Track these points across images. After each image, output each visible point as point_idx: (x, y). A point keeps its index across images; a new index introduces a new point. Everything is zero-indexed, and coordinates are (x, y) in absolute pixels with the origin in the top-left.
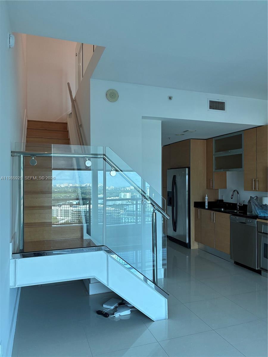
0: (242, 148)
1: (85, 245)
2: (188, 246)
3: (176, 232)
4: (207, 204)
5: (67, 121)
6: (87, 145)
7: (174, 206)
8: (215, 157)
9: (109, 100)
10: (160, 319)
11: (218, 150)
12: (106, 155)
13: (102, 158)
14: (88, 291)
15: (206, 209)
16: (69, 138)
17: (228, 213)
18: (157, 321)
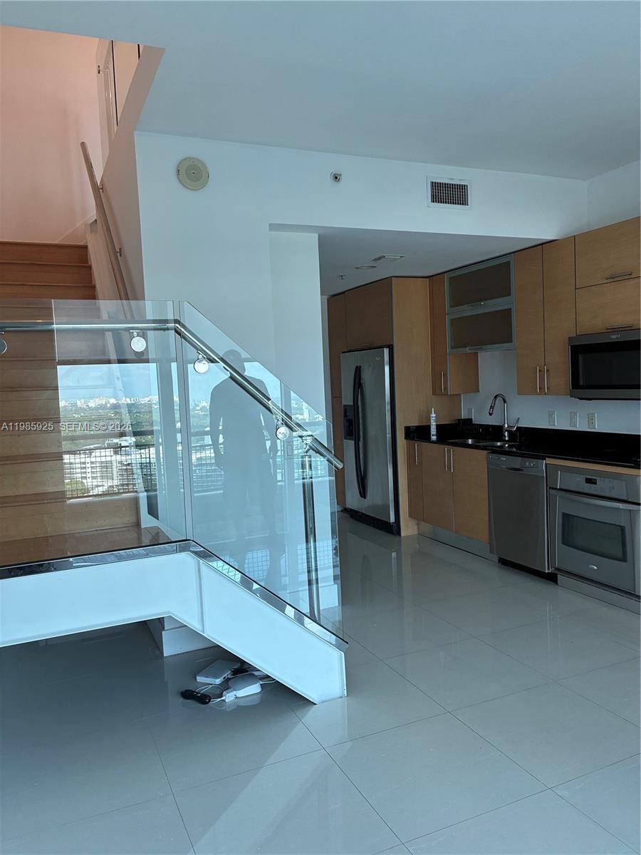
0: (509, 295)
1: (146, 541)
2: (393, 529)
3: (365, 498)
4: (433, 431)
5: (87, 242)
6: (136, 298)
7: (359, 440)
8: (451, 320)
9: (184, 186)
10: (327, 698)
11: (456, 303)
12: (181, 321)
13: (171, 329)
14: (158, 647)
15: (433, 442)
16: (93, 283)
17: (484, 448)
18: (323, 702)
